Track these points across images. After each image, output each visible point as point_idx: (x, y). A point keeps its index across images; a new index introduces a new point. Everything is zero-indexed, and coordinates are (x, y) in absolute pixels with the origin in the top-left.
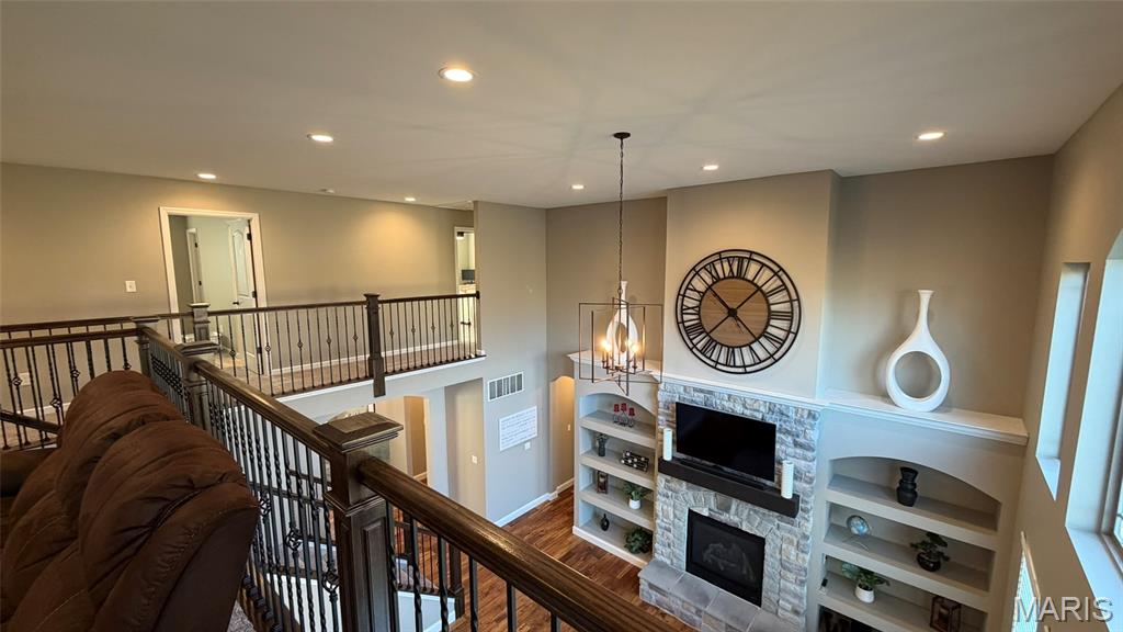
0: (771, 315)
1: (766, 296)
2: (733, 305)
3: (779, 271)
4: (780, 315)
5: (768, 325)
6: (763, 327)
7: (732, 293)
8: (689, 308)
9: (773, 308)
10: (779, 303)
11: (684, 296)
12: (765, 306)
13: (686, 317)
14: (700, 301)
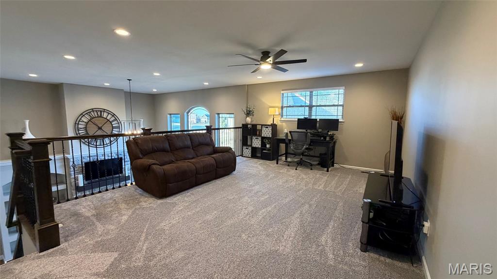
0: (113, 128)
1: (111, 122)
2: (100, 126)
3: (114, 115)
4: (116, 128)
5: (112, 130)
6: (111, 131)
7: (99, 122)
8: (81, 128)
9: (113, 125)
10: (115, 124)
11: (78, 124)
12: (111, 125)
13: (80, 132)
14: (86, 126)
